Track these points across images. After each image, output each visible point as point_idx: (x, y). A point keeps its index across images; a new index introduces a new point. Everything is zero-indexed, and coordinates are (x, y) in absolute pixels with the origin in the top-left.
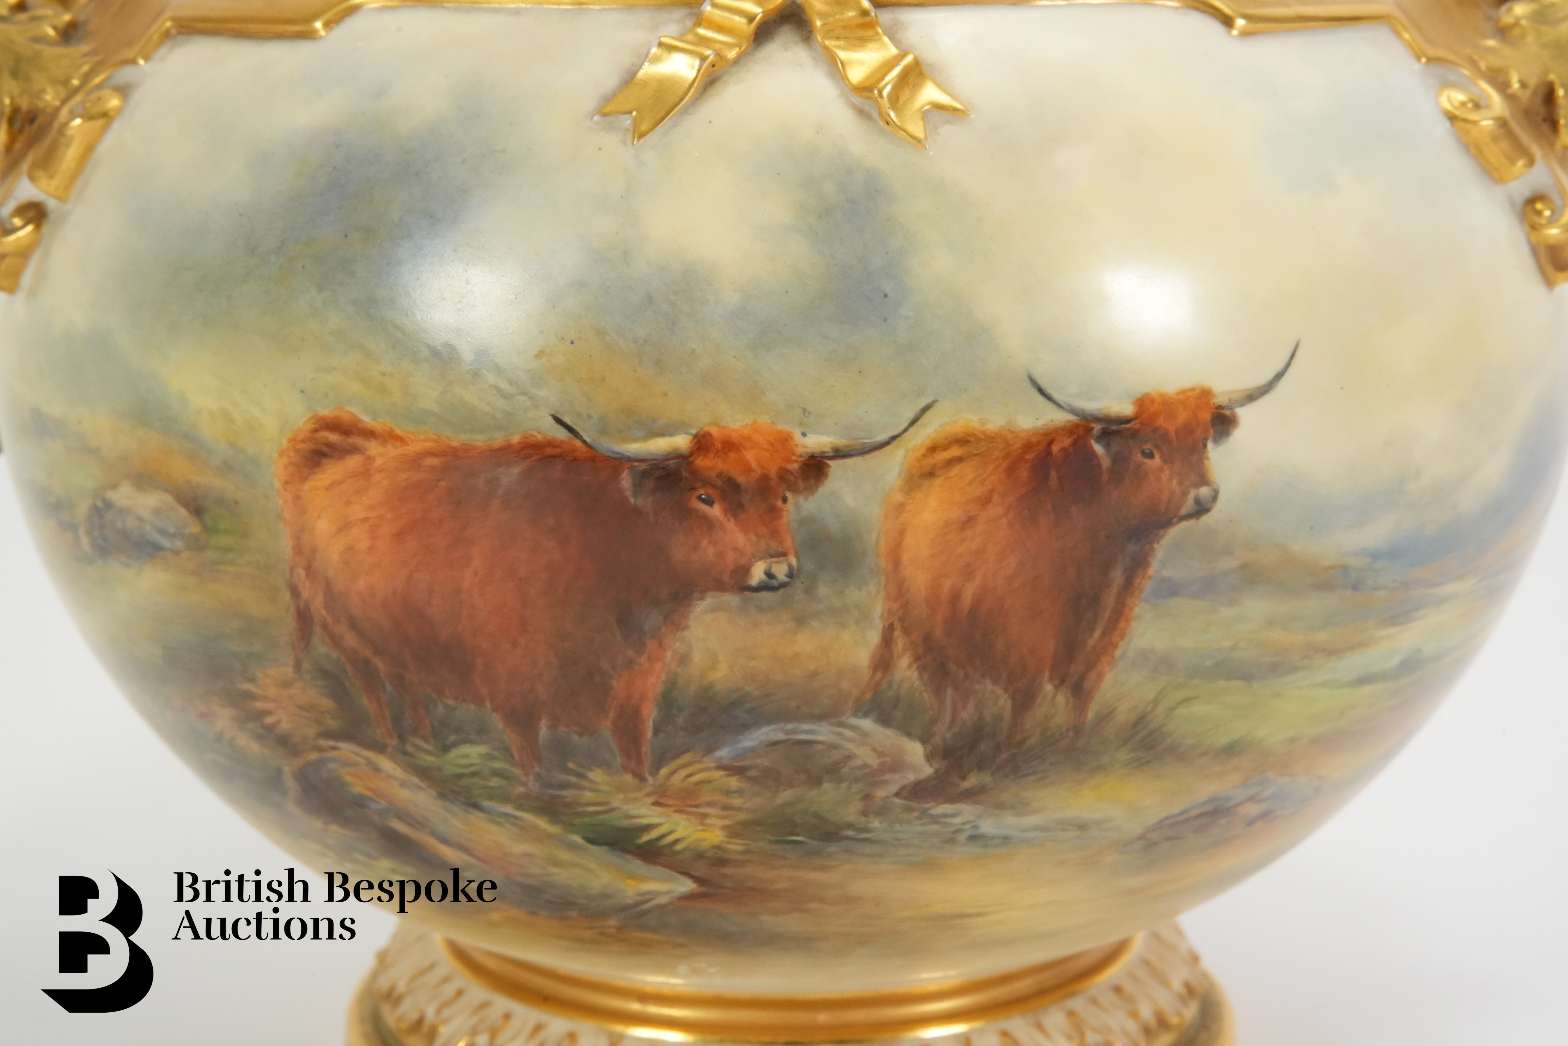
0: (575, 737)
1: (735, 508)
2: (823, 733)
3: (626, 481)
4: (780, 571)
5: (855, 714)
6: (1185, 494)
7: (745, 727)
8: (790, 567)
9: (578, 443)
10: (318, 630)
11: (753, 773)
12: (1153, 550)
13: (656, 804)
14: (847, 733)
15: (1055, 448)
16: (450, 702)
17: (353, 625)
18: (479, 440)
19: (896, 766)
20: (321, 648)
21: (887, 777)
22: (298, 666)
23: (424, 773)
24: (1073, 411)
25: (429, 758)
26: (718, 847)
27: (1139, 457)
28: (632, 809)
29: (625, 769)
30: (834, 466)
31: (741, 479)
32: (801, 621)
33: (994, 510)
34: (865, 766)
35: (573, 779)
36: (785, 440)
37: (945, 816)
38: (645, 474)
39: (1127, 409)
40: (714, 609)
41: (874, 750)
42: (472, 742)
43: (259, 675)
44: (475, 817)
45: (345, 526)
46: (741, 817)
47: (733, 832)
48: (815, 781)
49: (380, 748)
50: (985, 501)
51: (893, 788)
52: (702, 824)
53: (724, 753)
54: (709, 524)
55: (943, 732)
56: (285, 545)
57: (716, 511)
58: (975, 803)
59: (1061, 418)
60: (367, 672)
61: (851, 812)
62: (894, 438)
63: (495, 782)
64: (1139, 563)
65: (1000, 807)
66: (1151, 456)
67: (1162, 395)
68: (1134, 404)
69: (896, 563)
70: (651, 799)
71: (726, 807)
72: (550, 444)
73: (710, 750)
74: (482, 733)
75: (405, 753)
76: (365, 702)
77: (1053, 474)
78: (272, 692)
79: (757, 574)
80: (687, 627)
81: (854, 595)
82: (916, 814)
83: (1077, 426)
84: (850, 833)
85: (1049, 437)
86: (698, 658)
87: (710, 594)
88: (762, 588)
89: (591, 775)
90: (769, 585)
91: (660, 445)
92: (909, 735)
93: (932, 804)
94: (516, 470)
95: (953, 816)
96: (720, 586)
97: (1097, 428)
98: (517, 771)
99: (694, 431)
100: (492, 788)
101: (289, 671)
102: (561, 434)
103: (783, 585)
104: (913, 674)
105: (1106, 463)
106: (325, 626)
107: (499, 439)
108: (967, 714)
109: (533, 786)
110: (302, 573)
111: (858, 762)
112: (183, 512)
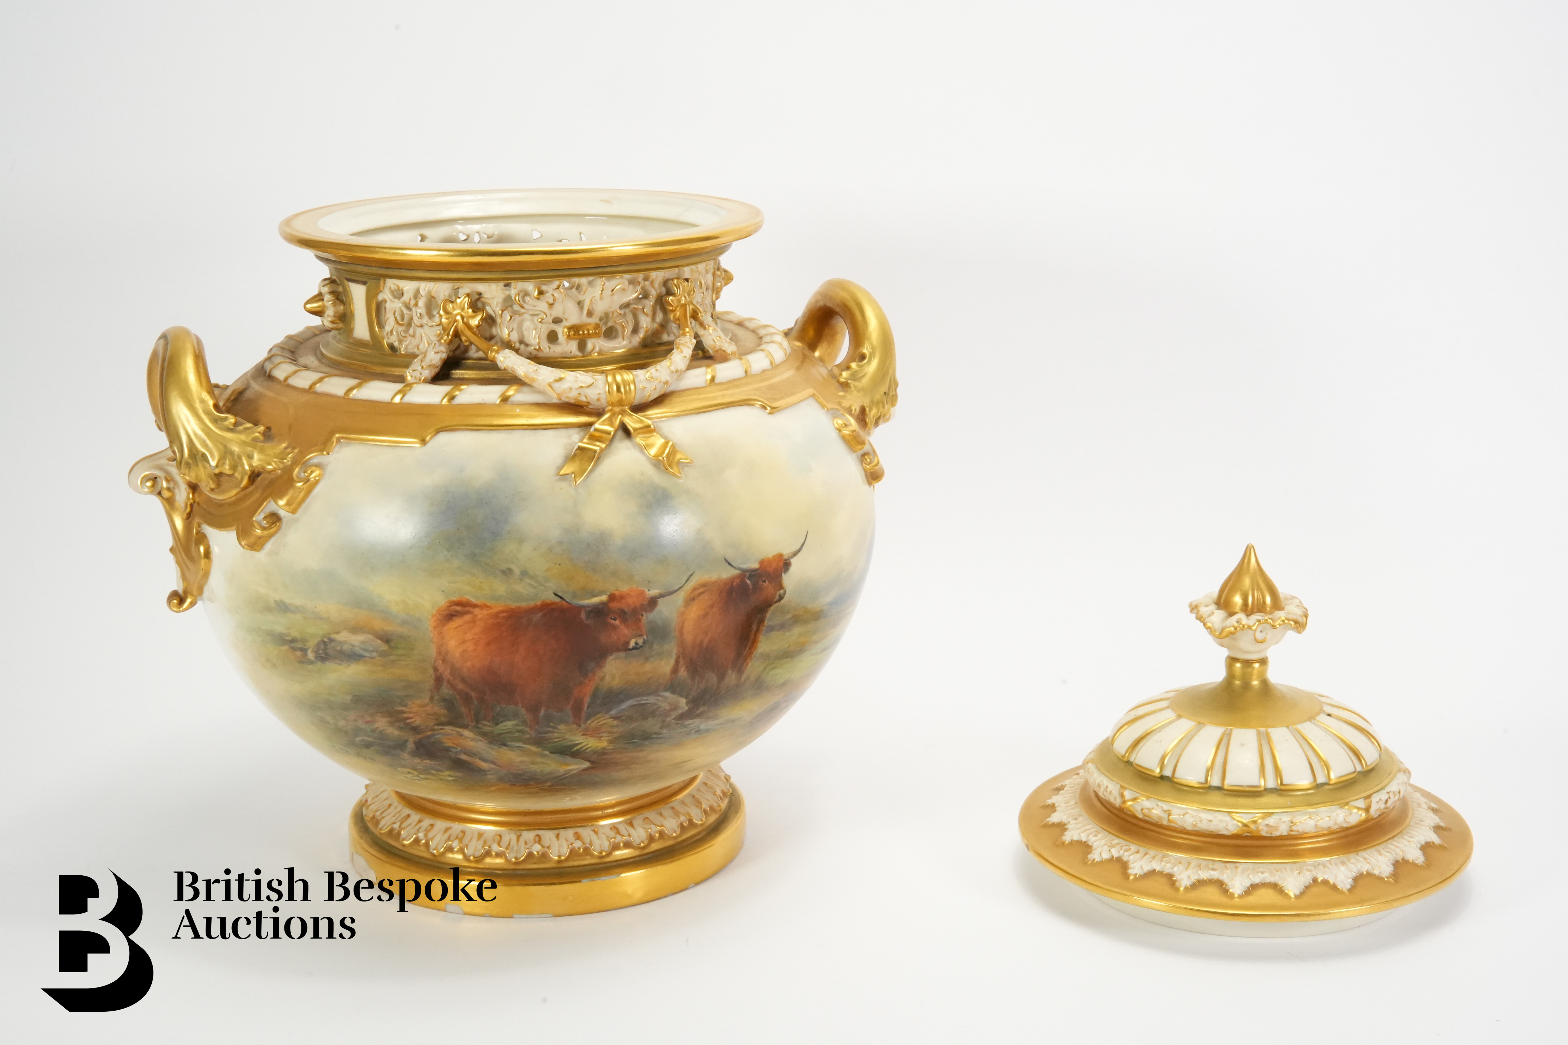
0: (555, 713)
1: (624, 621)
2: (651, 699)
3: (583, 615)
4: (640, 641)
5: (664, 691)
6: (776, 593)
7: (623, 701)
8: (644, 639)
9: (564, 602)
10: (445, 683)
11: (623, 718)
12: (766, 616)
13: (584, 735)
14: (660, 698)
15: (734, 584)
16: (503, 706)
17: (463, 680)
18: (524, 605)
19: (674, 708)
20: (445, 690)
21: (672, 713)
22: (432, 698)
23: (484, 735)
24: (740, 569)
25: (488, 728)
26: (604, 748)
27: (761, 583)
28: (573, 738)
29: (574, 723)
30: (660, 601)
31: (626, 610)
32: (647, 659)
33: (715, 609)
34: (665, 710)
35: (551, 729)
36: (642, 593)
37: (689, 724)
38: (590, 611)
39: (756, 565)
40: (615, 659)
41: (669, 703)
42: (510, 720)
43: (410, 703)
44: (504, 750)
45: (463, 642)
46: (616, 735)
47: (610, 742)
48: (645, 718)
49: (465, 727)
50: (712, 607)
51: (673, 717)
52: (600, 740)
53: (613, 712)
54: (615, 627)
55: (693, 694)
56: (433, 651)
57: (617, 622)
58: (700, 718)
59: (736, 572)
60: (466, 699)
61: (656, 729)
62: (680, 588)
63: (517, 734)
64: (761, 621)
65: (708, 718)
66: (765, 581)
67: (767, 559)
68: (759, 563)
69: (681, 633)
70: (581, 733)
71: (610, 733)
72: (553, 603)
73: (608, 711)
74: (515, 716)
75: (478, 728)
76: (463, 709)
77: (734, 593)
78: (414, 710)
79: (632, 644)
80: (605, 667)
81: (667, 647)
82: (679, 725)
83: (741, 574)
84: (654, 736)
85: (732, 579)
86: (608, 678)
87: (614, 653)
88: (634, 648)
89: (559, 727)
90: (637, 647)
91: (596, 600)
92: (681, 695)
93: (685, 721)
94: (539, 615)
95: (692, 724)
96: (618, 650)
97: (748, 574)
98: (528, 729)
99: (609, 594)
100: (515, 737)
101: (427, 701)
102: (557, 600)
103: (641, 647)
104: (686, 673)
105: (751, 586)
106: (449, 682)
107: (532, 604)
108: (702, 686)
109: (533, 734)
110: (441, 662)
111: (662, 709)
112: (379, 641)
